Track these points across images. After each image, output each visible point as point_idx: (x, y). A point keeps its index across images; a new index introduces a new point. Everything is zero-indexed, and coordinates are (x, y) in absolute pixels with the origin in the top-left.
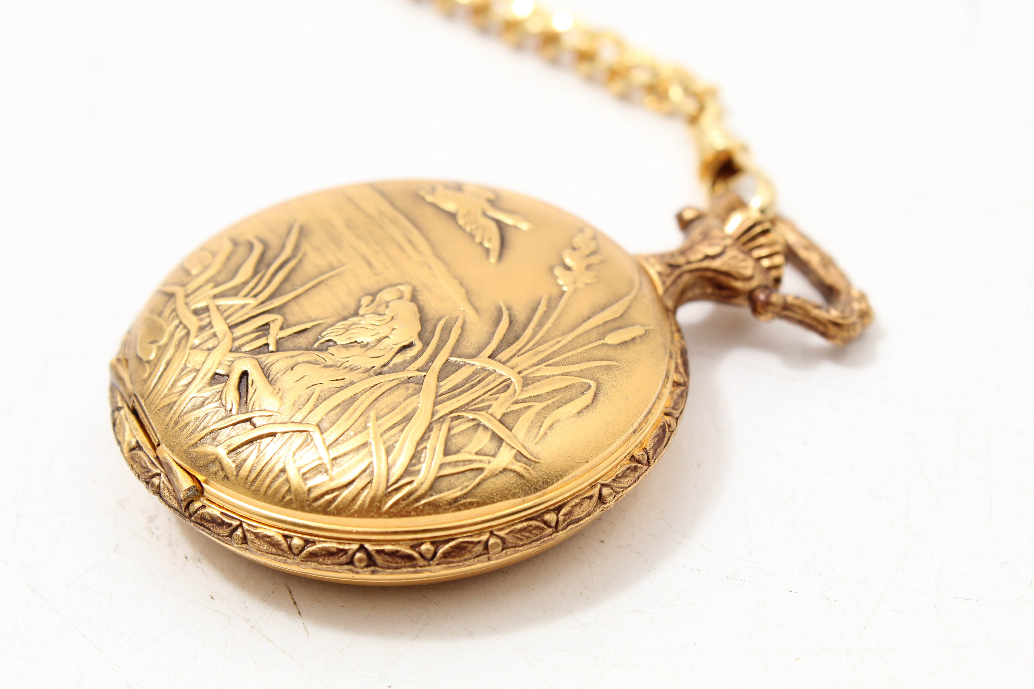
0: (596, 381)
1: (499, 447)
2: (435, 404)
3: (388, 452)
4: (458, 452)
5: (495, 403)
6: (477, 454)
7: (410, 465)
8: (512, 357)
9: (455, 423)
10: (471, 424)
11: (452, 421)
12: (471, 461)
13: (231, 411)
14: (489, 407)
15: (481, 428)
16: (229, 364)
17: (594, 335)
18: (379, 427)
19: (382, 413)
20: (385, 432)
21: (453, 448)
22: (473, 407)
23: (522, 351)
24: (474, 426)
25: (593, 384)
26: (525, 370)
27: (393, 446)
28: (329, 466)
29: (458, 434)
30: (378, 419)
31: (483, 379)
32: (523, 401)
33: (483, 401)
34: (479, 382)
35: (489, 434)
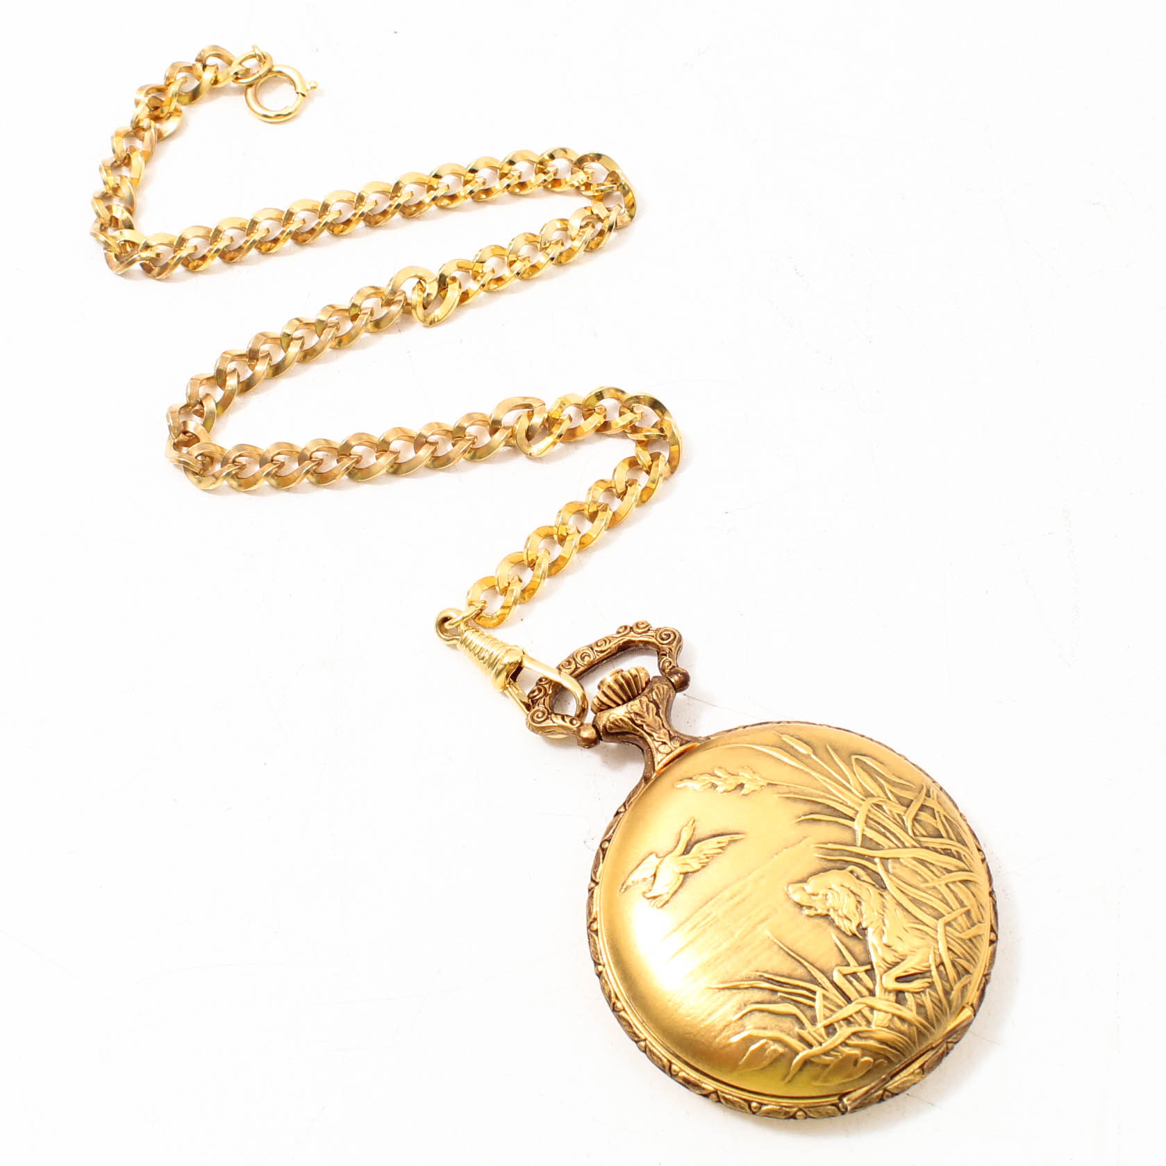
0: (850, 756)
1: (927, 807)
2: (905, 847)
3: (949, 871)
4: (938, 830)
5: (895, 811)
6: (935, 819)
7: (954, 857)
8: (849, 807)
9: (918, 833)
10: (916, 824)
11: (917, 836)
12: (942, 822)
13: (929, 983)
14: (899, 815)
15: (918, 818)
16: (887, 993)
17: (808, 761)
18: (933, 880)
19: (922, 880)
20: (936, 876)
21: (936, 833)
22: (902, 824)
23: (841, 801)
24: (917, 822)
25: (854, 757)
26: (858, 797)
27: (945, 869)
28: (966, 909)
29: (926, 831)
30: (927, 881)
31: (875, 821)
32: (886, 795)
33: (895, 819)
34: (879, 824)
35: (921, 813)
